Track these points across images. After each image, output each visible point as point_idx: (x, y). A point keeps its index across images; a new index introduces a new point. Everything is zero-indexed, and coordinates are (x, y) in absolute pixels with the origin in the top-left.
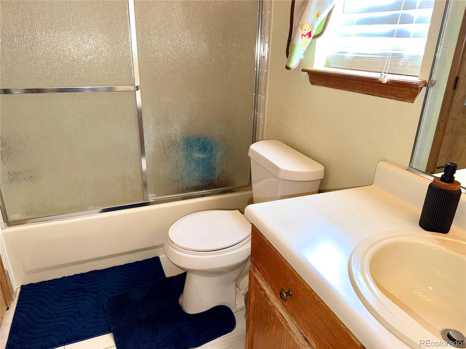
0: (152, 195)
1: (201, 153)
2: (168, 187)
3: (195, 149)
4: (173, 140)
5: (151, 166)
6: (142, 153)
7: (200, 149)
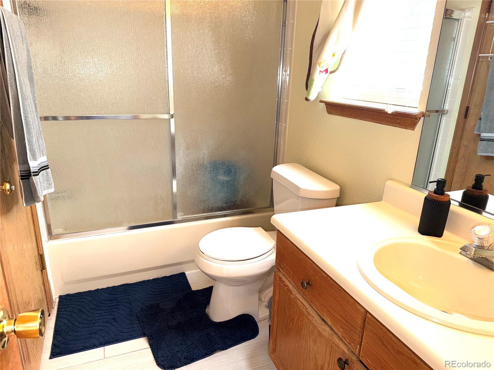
0: (180, 213)
1: (226, 175)
2: (195, 207)
3: (220, 171)
4: (201, 163)
5: (180, 186)
6: (173, 175)
7: (225, 171)
